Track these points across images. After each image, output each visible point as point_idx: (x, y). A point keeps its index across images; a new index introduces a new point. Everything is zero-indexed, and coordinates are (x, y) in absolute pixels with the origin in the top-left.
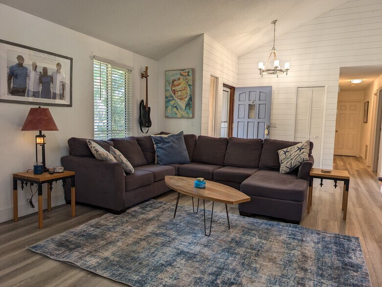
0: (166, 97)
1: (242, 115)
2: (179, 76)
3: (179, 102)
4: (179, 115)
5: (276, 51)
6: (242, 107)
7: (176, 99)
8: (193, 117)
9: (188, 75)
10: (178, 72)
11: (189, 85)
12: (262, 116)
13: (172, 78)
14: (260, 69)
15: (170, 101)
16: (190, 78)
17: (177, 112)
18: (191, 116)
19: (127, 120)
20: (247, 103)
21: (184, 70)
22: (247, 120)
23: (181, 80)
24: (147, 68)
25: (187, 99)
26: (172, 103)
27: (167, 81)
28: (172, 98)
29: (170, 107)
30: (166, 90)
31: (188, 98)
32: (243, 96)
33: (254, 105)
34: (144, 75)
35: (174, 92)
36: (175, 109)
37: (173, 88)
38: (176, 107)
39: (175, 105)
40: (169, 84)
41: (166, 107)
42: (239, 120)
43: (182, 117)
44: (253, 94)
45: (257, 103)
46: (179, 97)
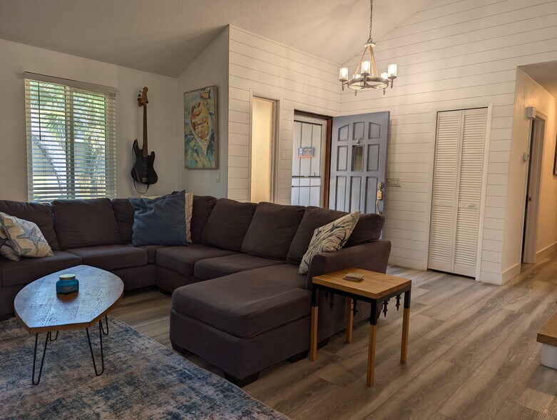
0: (186, 136)
1: (342, 166)
2: (198, 100)
3: (200, 144)
4: (200, 165)
5: (373, 45)
6: (343, 151)
7: (196, 137)
8: (217, 167)
9: (209, 98)
10: (197, 93)
11: (211, 114)
12: (373, 165)
13: (192, 104)
14: (343, 81)
15: (190, 141)
16: (211, 101)
17: (198, 160)
18: (214, 166)
19: (109, 173)
20: (351, 143)
21: (203, 89)
22: (349, 173)
23: (202, 106)
24: (146, 89)
25: (208, 138)
26: (192, 144)
27: (186, 109)
28: (192, 137)
29: (190, 151)
30: (186, 124)
31: (210, 135)
32: (344, 131)
33: (361, 148)
34: (142, 101)
35: (194, 125)
36: (195, 154)
37: (193, 121)
38: (196, 151)
39: (195, 148)
40: (189, 113)
41: (186, 152)
42: (339, 173)
43: (204, 168)
44: (359, 128)
45: (365, 143)
46: (200, 135)
